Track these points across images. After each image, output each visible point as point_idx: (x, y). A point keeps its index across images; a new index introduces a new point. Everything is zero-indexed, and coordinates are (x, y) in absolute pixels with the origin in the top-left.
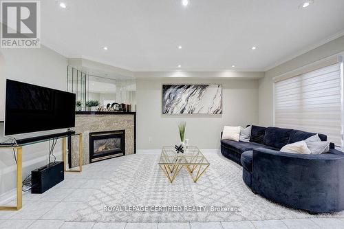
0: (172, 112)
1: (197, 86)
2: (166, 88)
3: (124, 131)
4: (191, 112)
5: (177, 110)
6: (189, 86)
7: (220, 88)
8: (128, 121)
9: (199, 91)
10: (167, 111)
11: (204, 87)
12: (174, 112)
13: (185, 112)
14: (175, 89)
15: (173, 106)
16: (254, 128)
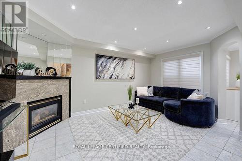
0: (103, 78)
1: (120, 59)
2: (99, 57)
3: (61, 96)
4: (117, 78)
5: (107, 76)
6: (116, 58)
7: (134, 62)
8: (65, 86)
9: (122, 62)
10: (100, 77)
11: (125, 60)
12: (105, 78)
13: (113, 77)
14: (106, 59)
15: (104, 72)
16: (155, 88)
